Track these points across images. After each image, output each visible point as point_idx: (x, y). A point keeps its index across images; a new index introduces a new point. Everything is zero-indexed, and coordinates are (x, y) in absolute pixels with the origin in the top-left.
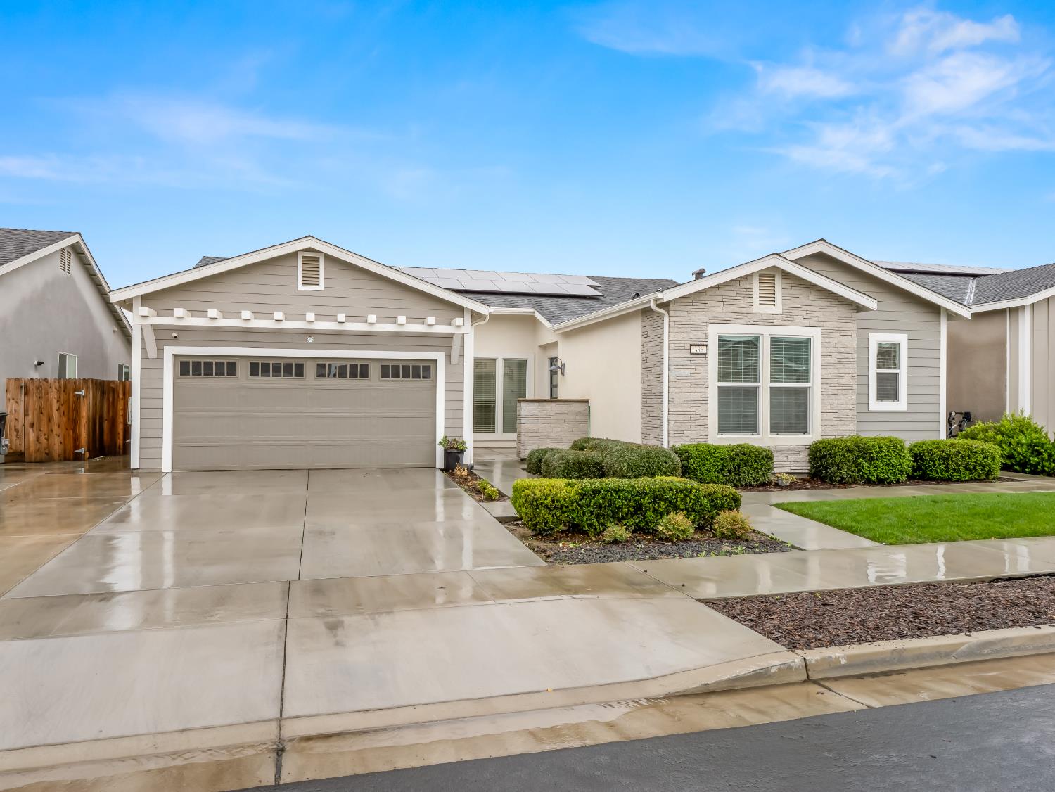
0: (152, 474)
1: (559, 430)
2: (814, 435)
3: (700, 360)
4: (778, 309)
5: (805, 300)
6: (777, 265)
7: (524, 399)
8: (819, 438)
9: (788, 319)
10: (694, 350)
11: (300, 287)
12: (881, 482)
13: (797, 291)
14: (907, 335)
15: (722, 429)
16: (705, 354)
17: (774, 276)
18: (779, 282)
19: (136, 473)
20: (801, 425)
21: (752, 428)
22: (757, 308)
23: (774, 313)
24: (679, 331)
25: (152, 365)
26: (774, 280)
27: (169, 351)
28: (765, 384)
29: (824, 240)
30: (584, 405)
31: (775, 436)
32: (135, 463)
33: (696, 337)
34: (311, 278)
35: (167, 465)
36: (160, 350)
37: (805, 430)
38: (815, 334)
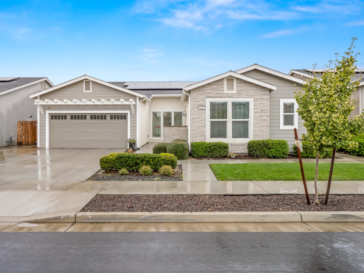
0: (43, 149)
1: (177, 136)
2: (251, 138)
3: (202, 111)
4: (235, 91)
5: (247, 88)
6: (231, 75)
7: (171, 126)
8: (253, 140)
9: (239, 94)
10: (200, 108)
11: (85, 91)
12: (275, 157)
13: (242, 84)
15: (212, 136)
16: (205, 109)
17: (233, 79)
18: (235, 82)
19: (38, 148)
20: (245, 135)
21: (225, 136)
22: (226, 91)
23: (233, 93)
24: (194, 101)
25: (43, 117)
26: (233, 81)
27: (48, 112)
28: (230, 120)
29: (257, 64)
30: (186, 128)
31: (234, 139)
32: (38, 146)
33: (201, 103)
34: (88, 88)
35: (47, 146)
36: (45, 112)
37: (247, 137)
38: (251, 101)
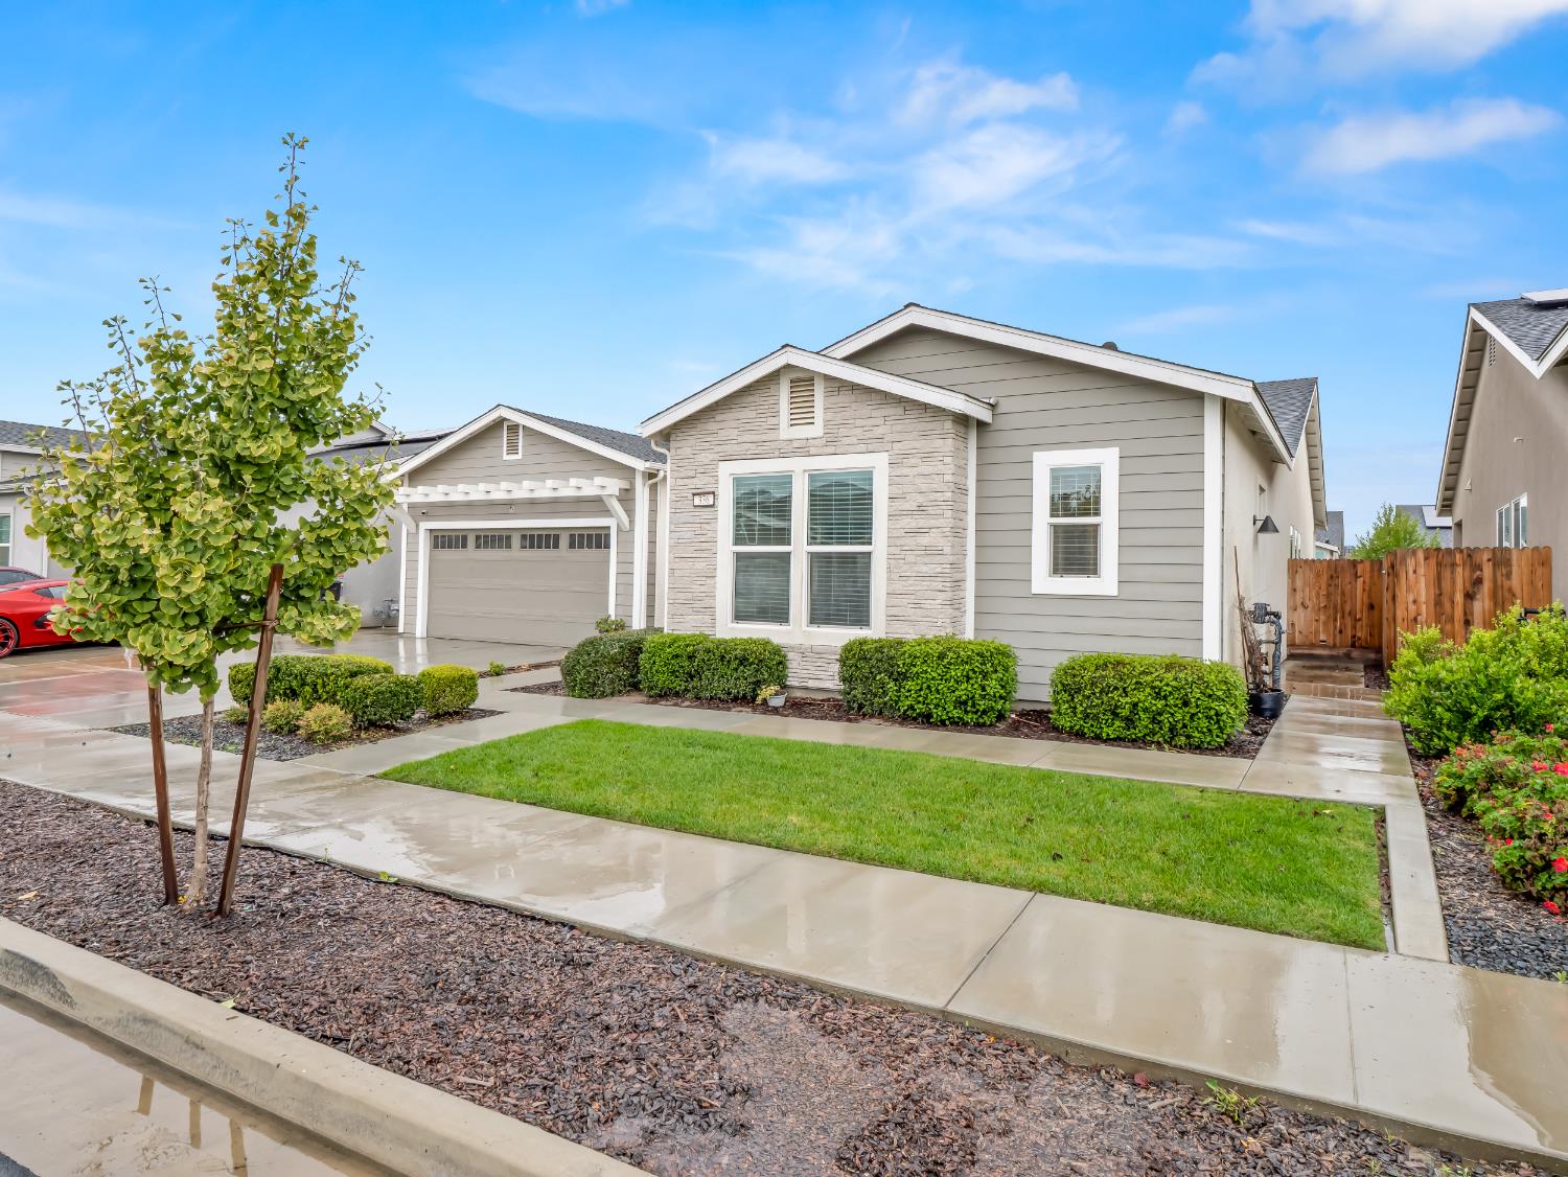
0: (410, 637)
2: (878, 629)
3: (706, 514)
4: (816, 430)
5: (866, 410)
6: (789, 363)
8: (883, 636)
9: (832, 443)
10: (697, 500)
11: (506, 457)
13: (845, 398)
14: (1117, 449)
15: (739, 616)
16: (712, 506)
17: (813, 380)
18: (819, 390)
19: (400, 635)
20: (858, 614)
21: (780, 615)
22: (786, 432)
23: (809, 436)
24: (682, 475)
25: (413, 536)
26: (813, 385)
27: (425, 525)
28: (800, 549)
31: (814, 629)
32: (401, 630)
33: (700, 482)
34: (513, 449)
35: (420, 630)
36: (417, 526)
37: (861, 618)
38: (878, 465)
